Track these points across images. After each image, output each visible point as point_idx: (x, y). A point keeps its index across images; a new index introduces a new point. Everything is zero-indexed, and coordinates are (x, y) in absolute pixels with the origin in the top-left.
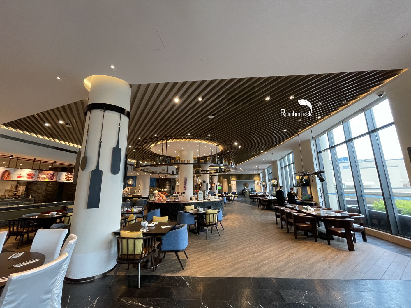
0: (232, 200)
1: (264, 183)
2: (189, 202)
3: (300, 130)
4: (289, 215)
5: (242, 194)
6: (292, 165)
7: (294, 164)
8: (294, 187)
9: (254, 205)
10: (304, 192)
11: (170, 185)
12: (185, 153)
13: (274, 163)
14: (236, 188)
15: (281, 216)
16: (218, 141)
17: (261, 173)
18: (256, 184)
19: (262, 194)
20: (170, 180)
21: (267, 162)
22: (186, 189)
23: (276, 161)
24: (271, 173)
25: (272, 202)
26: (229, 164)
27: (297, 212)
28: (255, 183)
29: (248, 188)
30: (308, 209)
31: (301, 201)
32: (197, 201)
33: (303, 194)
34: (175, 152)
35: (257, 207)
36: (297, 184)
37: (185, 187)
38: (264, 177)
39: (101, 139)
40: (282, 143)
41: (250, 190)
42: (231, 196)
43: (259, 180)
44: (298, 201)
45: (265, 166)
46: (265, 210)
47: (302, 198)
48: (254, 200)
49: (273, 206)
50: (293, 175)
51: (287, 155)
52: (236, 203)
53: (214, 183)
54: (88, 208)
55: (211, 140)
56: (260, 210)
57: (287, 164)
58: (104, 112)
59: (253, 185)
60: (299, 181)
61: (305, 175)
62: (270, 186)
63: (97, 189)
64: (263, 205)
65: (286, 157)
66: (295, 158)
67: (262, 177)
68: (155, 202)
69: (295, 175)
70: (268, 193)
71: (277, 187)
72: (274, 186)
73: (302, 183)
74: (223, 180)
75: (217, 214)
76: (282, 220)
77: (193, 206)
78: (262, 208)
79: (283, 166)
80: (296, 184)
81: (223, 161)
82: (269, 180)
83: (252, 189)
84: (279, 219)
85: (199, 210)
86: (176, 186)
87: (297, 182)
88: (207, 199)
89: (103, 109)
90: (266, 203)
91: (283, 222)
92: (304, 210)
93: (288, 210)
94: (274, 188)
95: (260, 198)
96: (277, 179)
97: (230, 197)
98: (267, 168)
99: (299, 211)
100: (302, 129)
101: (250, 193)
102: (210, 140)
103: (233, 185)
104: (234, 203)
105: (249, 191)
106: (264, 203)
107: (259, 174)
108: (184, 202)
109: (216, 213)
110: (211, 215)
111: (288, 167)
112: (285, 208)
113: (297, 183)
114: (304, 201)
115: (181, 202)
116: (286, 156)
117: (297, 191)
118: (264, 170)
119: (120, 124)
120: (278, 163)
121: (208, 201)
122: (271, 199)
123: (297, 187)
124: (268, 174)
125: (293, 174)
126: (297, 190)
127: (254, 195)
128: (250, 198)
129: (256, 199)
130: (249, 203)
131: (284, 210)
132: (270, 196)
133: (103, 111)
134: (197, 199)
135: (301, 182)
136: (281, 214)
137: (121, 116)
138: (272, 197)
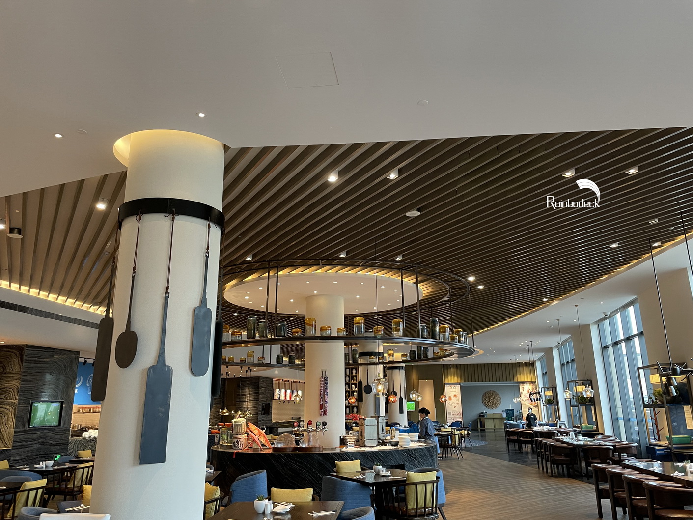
0: (455, 447)
1: (549, 393)
2: (338, 451)
3: (656, 245)
4: (636, 486)
5: (477, 426)
6: (636, 340)
7: (643, 338)
8: (645, 407)
9: (523, 462)
10: (675, 424)
11: (256, 400)
12: (321, 303)
13: (580, 333)
14: (459, 409)
15: (614, 492)
16: (420, 273)
17: (539, 359)
18: (523, 396)
19: (545, 428)
20: (255, 383)
21: (560, 330)
22: (325, 413)
23: (587, 327)
24: (573, 360)
25: (581, 454)
26: (453, 339)
27: (657, 478)
28: (519, 394)
29: (499, 410)
30: (688, 470)
31: (669, 448)
32: (363, 449)
33: (674, 427)
34: (292, 300)
35: (533, 469)
36: (653, 398)
37: (321, 407)
38: (549, 374)
39: (168, 288)
40: (606, 276)
41: (504, 415)
42: (451, 435)
43: (533, 383)
44: (657, 448)
45: (552, 341)
46: (560, 476)
47: (669, 439)
48: (520, 448)
49: (584, 465)
50: (641, 371)
51: (619, 309)
52: (466, 455)
53: (395, 394)
54: (140, 464)
55: (403, 269)
56: (544, 477)
57: (621, 336)
58: (173, 220)
59: (515, 400)
60: (660, 389)
61: (675, 373)
62: (569, 403)
63: (160, 414)
64: (554, 462)
65: (618, 316)
66: (644, 318)
67: (543, 374)
68: (240, 451)
69: (648, 370)
70: (563, 426)
71: (593, 408)
72: (582, 404)
73: (669, 395)
74: (418, 383)
75: (435, 484)
76: (616, 503)
77: (358, 462)
78: (549, 471)
79: (609, 342)
80: (650, 398)
81: (437, 329)
82: (567, 386)
83: (510, 413)
84: (607, 503)
85: (382, 474)
86: (274, 403)
87: (652, 392)
88: (390, 443)
89: (171, 213)
90: (562, 457)
91: (619, 510)
92: (677, 474)
93: (632, 475)
94: (582, 409)
95: (543, 440)
96: (590, 382)
97: (448, 435)
98: (558, 347)
99: (662, 477)
100: (661, 243)
101: (505, 424)
102: (399, 269)
103: (450, 399)
104: (460, 457)
105: (502, 419)
106: (556, 457)
107: (531, 365)
108: (324, 452)
109: (433, 482)
110: (420, 487)
111: (623, 344)
112: (623, 468)
113: (654, 394)
114: (676, 448)
115: (317, 450)
116: (616, 311)
117: (656, 419)
118: (548, 352)
119: (208, 248)
120: (594, 332)
121: (393, 447)
122: (578, 443)
123: (653, 406)
124: (563, 365)
125: (641, 368)
126: (655, 415)
127: (519, 430)
128: (509, 441)
129: (527, 443)
130: (507, 456)
131: (620, 475)
132: (572, 433)
133: (171, 216)
134: (360, 442)
135: (664, 393)
136: (612, 486)
137: (209, 227)
138: (581, 437)
